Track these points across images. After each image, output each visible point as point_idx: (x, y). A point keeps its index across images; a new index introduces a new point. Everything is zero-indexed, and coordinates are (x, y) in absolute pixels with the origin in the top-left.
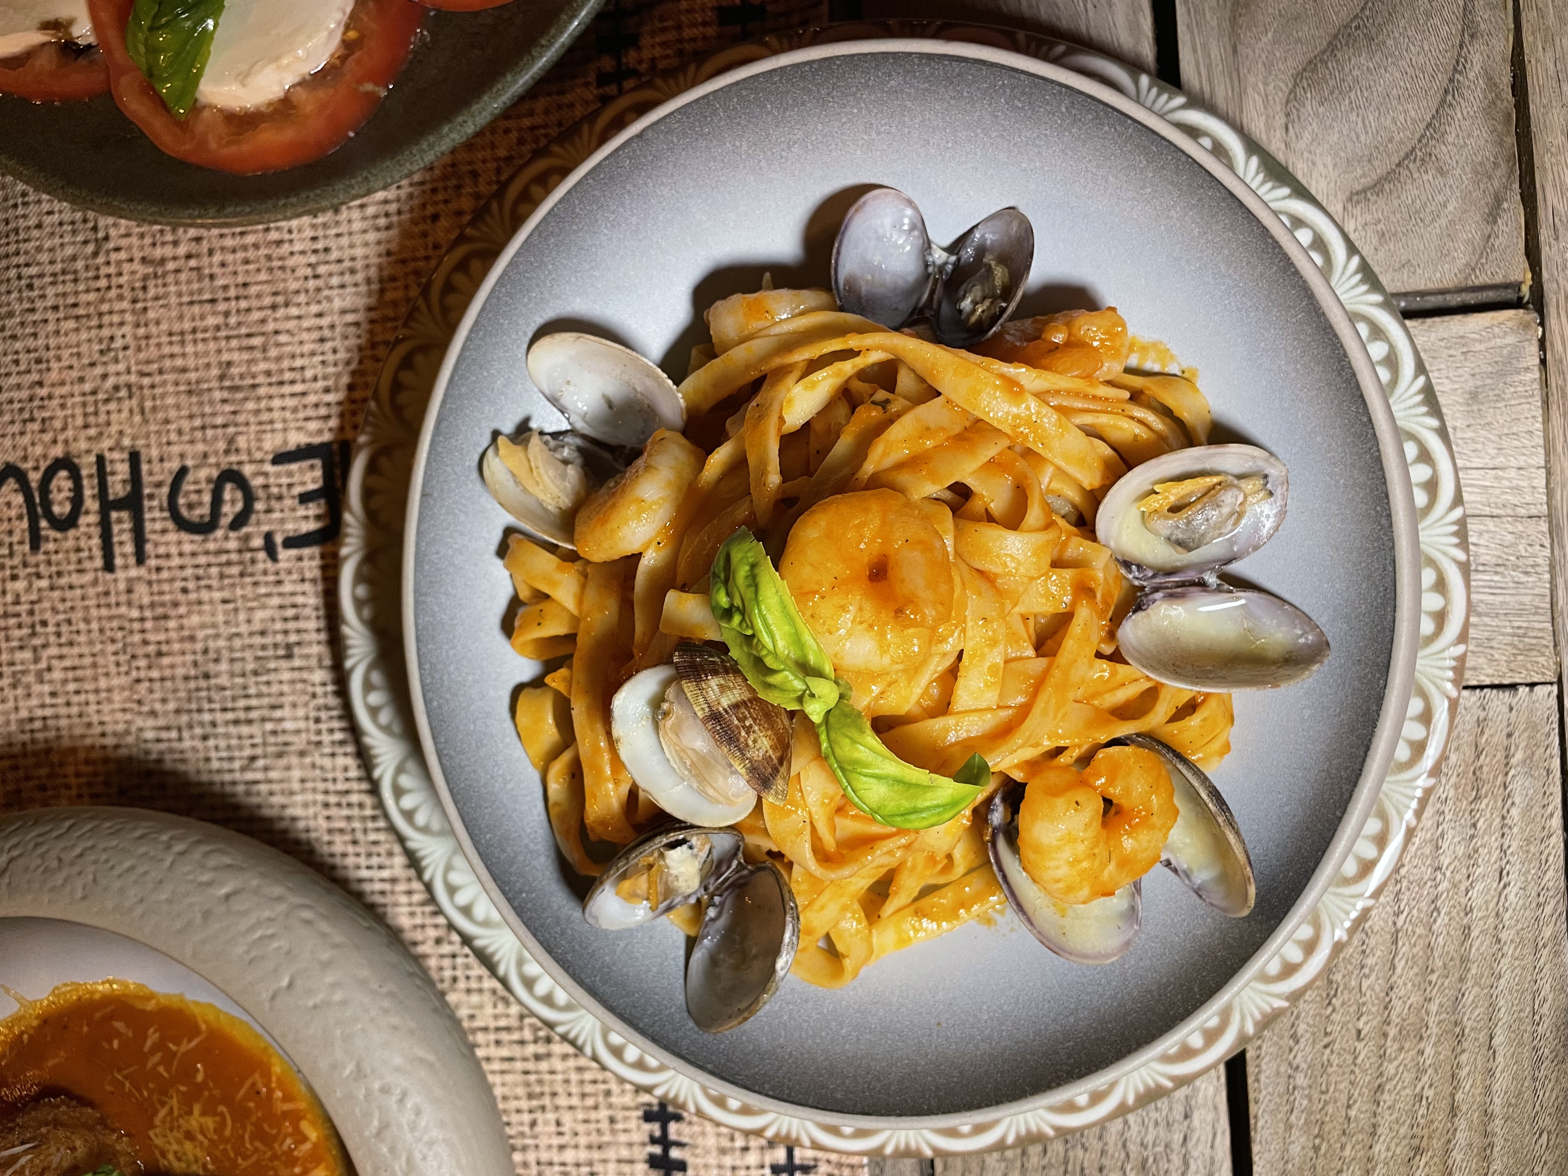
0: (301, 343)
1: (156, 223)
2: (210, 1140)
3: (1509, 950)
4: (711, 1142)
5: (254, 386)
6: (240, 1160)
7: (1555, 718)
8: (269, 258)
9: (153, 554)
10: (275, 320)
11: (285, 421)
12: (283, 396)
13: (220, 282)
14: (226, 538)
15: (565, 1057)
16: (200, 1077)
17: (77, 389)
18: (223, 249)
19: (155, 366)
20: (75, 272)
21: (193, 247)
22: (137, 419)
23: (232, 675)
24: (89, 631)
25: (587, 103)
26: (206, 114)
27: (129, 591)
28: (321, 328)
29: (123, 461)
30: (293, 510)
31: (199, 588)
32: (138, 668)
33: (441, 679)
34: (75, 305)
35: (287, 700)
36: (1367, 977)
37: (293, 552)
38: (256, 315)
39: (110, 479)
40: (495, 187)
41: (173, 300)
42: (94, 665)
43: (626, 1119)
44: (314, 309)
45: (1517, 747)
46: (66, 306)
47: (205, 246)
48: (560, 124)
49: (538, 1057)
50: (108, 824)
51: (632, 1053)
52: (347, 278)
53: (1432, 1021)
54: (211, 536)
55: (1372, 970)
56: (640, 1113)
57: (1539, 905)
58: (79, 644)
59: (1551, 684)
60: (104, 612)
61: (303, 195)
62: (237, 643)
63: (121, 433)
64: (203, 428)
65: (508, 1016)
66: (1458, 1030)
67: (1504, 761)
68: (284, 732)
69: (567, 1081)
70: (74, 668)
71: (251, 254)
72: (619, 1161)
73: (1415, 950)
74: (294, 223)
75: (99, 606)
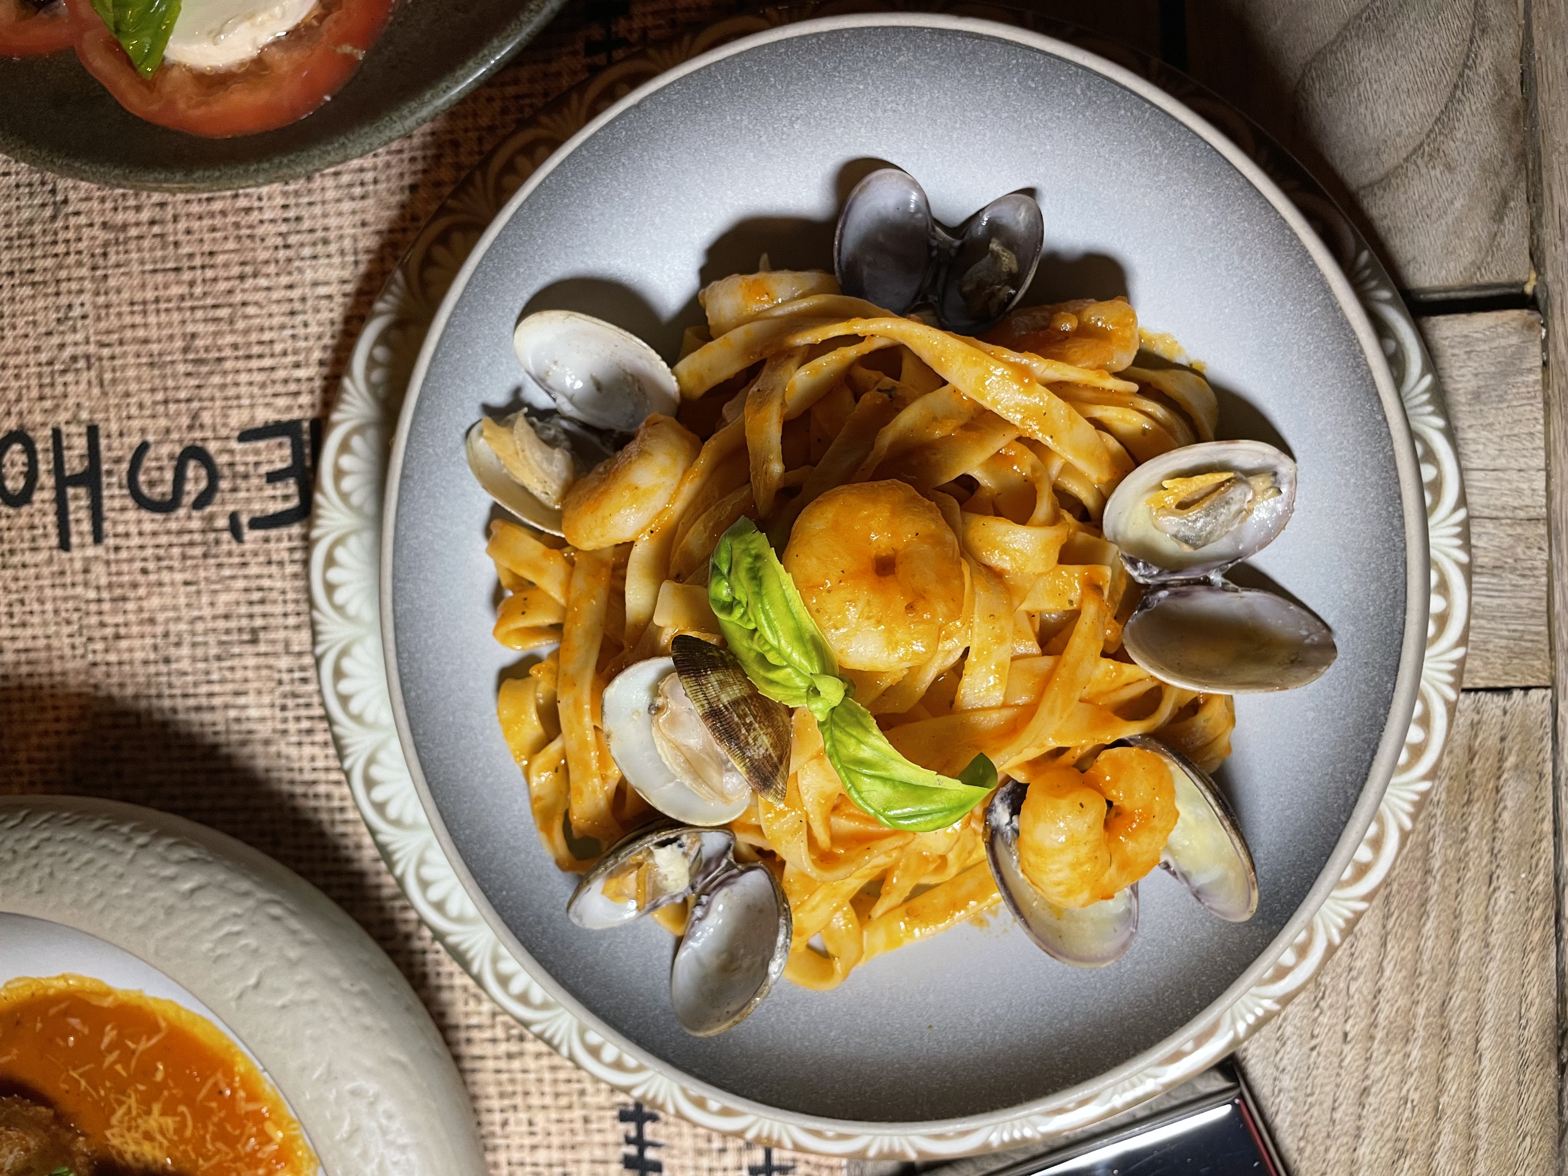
0: (270, 315)
1: (119, 186)
2: (170, 1141)
3: (1497, 953)
4: (688, 1142)
5: (220, 360)
6: (201, 1162)
7: (1549, 722)
8: (237, 225)
9: (111, 533)
10: (243, 291)
11: (252, 396)
12: (250, 371)
13: (185, 250)
14: (189, 518)
15: (538, 1056)
16: (159, 1076)
17: (32, 359)
18: (188, 215)
19: (115, 337)
20: (32, 236)
21: (157, 213)
22: (96, 391)
23: (194, 659)
24: (43, 612)
25: (575, 73)
26: (175, 73)
27: (86, 571)
28: (291, 300)
29: (80, 435)
30: (261, 489)
31: (159, 569)
32: (94, 652)
33: (420, 669)
34: (31, 271)
35: (252, 686)
36: (1355, 979)
37: (260, 533)
38: (223, 286)
39: (66, 453)
40: (477, 158)
41: (136, 268)
42: (49, 648)
43: (601, 1119)
44: (284, 280)
45: (1510, 750)
46: (21, 273)
47: (170, 212)
48: (546, 94)
49: (510, 1056)
50: (66, 815)
51: (610, 1052)
52: (320, 249)
53: (1419, 1024)
54: (173, 515)
55: (1360, 973)
56: (615, 1113)
57: (1528, 909)
58: (32, 625)
59: (1546, 688)
60: (59, 592)
61: (276, 161)
62: (200, 627)
63: (78, 405)
64: (166, 402)
65: (479, 1014)
66: (1444, 1033)
67: (1496, 765)
68: (248, 719)
69: (540, 1081)
70: (27, 650)
71: (218, 221)
72: (593, 1162)
73: (1403, 954)
74: (265, 190)
75: (53, 586)
